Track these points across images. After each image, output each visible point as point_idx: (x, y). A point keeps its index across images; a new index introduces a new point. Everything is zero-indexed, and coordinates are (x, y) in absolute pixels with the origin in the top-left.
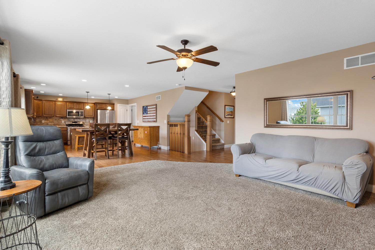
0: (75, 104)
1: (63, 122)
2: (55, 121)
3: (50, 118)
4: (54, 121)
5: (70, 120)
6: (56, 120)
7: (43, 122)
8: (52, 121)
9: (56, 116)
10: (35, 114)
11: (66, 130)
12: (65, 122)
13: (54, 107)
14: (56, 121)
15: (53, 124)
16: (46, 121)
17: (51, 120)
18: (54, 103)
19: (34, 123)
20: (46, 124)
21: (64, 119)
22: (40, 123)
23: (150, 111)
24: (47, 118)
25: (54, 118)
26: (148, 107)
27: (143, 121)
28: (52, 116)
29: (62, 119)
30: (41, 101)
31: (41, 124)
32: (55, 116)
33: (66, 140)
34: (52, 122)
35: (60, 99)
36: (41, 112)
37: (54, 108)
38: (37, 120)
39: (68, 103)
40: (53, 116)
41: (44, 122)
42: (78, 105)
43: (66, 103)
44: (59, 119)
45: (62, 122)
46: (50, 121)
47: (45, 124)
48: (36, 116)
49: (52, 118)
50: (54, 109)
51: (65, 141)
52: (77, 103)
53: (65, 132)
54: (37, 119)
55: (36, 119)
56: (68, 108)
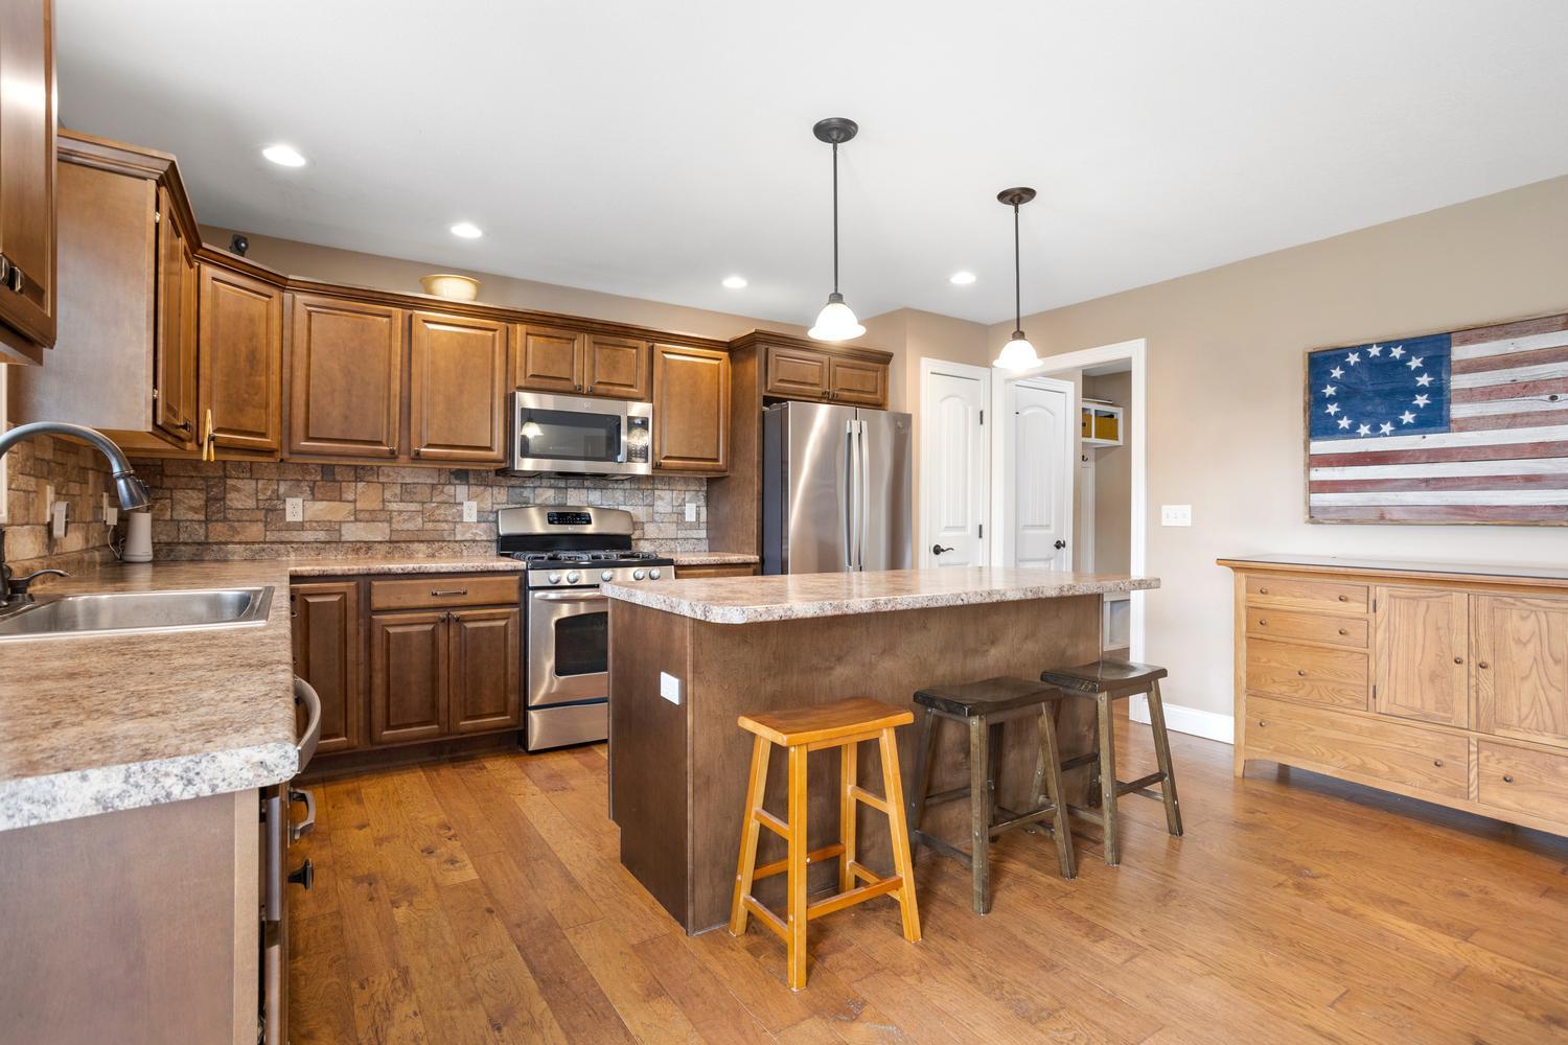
0: (583, 342)
1: (470, 511)
2: (402, 506)
3: (359, 474)
4: (394, 506)
5: (527, 493)
6: (407, 492)
7: (289, 518)
8: (377, 505)
9: (418, 457)
10: (209, 428)
11: (515, 596)
12: (488, 517)
13: (397, 361)
14: (414, 507)
15: (378, 532)
16: (320, 509)
17: (364, 495)
18: (398, 324)
19: (207, 521)
20: (322, 536)
21: (474, 489)
22: (266, 524)
23: (1470, 395)
24: (327, 476)
25: (389, 472)
26: (1460, 353)
27: (1314, 516)
28: (380, 457)
29: (461, 491)
30: (275, 292)
31: (270, 537)
32: (403, 458)
33: (513, 698)
34: (372, 517)
35: (454, 289)
36: (274, 401)
37: (396, 374)
38: (238, 490)
39: (520, 329)
40: (393, 456)
41: (299, 519)
42: (607, 351)
43: (500, 325)
44: (433, 487)
45: (461, 516)
46: (359, 505)
47: (308, 536)
48: (220, 448)
49: (376, 471)
50: (396, 386)
51: (504, 714)
52: (600, 338)
53: (505, 617)
54: (239, 484)
55: (230, 482)
56: (520, 382)
